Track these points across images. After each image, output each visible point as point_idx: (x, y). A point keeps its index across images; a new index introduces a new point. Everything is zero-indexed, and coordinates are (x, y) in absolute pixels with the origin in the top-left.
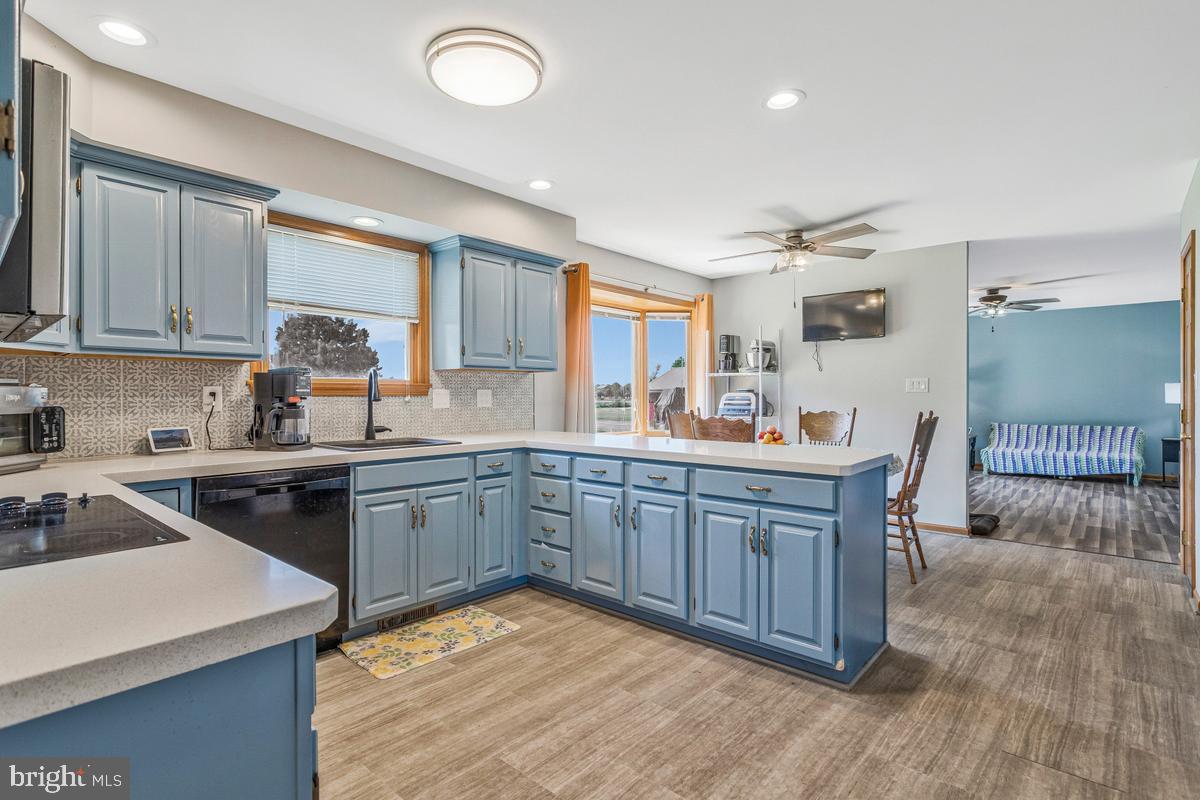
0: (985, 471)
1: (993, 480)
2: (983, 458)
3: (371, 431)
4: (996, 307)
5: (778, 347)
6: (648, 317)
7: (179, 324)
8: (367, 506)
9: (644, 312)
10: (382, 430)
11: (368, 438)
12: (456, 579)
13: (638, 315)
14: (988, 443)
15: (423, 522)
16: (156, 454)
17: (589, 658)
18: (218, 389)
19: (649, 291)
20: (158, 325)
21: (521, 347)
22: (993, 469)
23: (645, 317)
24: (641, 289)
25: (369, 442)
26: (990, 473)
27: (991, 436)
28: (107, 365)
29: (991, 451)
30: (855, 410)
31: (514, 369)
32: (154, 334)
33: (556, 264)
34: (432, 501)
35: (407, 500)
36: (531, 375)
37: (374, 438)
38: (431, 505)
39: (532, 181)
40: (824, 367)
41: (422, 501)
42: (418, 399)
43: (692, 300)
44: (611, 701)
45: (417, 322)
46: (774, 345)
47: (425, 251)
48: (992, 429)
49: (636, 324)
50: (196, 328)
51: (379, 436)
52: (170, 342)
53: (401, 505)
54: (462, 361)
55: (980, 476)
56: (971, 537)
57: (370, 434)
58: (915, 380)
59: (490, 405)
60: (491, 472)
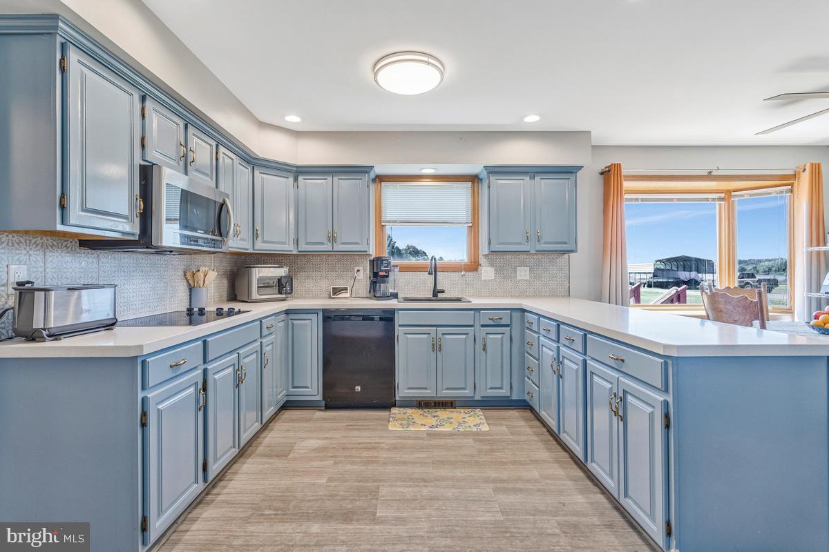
3: (436, 292)
6: (735, 196)
7: (332, 239)
8: (405, 334)
9: (728, 192)
10: (443, 292)
11: (433, 296)
12: (464, 389)
15: (440, 348)
16: (333, 298)
17: (504, 462)
18: (361, 268)
19: (713, 174)
20: (325, 240)
21: (538, 236)
23: (730, 196)
24: (705, 173)
25: (434, 298)
28: (319, 258)
31: (534, 252)
32: (322, 244)
33: (575, 171)
34: (447, 336)
35: (429, 334)
36: (566, 256)
37: (437, 296)
38: (445, 338)
39: (526, 116)
41: (440, 335)
42: (471, 274)
44: (475, 491)
45: (471, 225)
47: (474, 179)
49: (720, 204)
50: (339, 240)
51: (440, 295)
52: (327, 247)
53: (426, 336)
54: (489, 248)
57: (435, 295)
59: (528, 278)
60: (491, 323)
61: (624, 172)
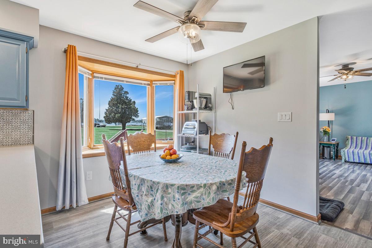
0: (343, 161)
1: (347, 166)
2: (342, 154)
4: (347, 74)
5: (213, 97)
6: (155, 84)
9: (151, 81)
13: (149, 83)
14: (345, 146)
19: (139, 67)
22: (347, 160)
23: (152, 84)
24: (135, 66)
26: (346, 161)
27: (347, 142)
29: (346, 150)
30: (237, 133)
33: (26, 39)
40: (235, 107)
43: (173, 74)
46: (211, 96)
48: (348, 139)
49: (148, 87)
55: (340, 163)
56: (319, 224)
58: (283, 113)
61: (78, 53)
